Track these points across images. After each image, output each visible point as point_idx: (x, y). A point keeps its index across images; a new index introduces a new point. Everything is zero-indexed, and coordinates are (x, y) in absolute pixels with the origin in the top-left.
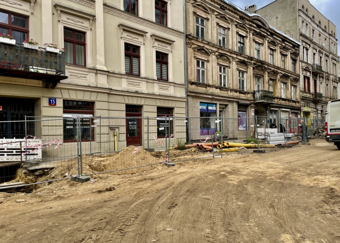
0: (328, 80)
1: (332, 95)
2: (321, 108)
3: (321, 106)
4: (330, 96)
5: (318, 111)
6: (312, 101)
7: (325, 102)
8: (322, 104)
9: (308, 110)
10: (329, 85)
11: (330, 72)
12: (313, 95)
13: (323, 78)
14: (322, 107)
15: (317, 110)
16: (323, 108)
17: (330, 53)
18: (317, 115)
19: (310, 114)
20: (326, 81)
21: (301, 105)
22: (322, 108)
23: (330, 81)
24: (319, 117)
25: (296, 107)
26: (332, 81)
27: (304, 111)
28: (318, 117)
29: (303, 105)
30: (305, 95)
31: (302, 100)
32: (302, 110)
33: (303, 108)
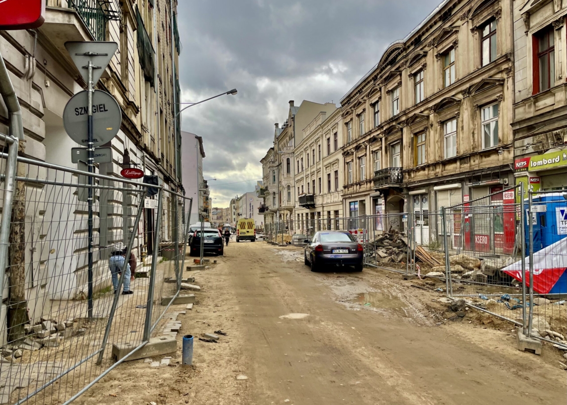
21: (518, 152)
29: (527, 152)
30: (545, 104)
31: (525, 132)
32: (521, 170)
33: (526, 164)
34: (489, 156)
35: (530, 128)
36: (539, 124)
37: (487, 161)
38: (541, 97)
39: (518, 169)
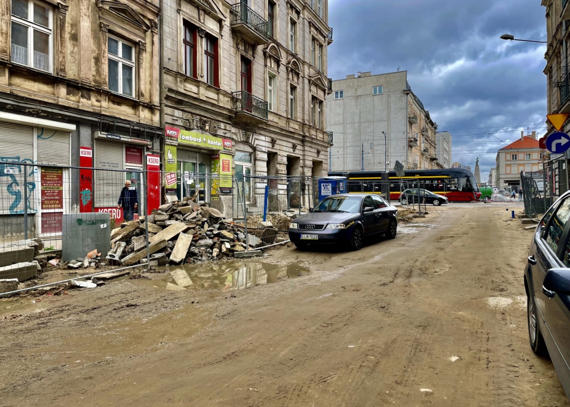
0: (298, 75)
1: (306, 118)
2: (270, 145)
3: (268, 139)
4: (303, 120)
5: (258, 153)
6: (230, 118)
7: (282, 130)
8: (273, 136)
9: (205, 142)
10: (299, 90)
11: (304, 56)
12: (234, 100)
13: (278, 62)
14: (273, 142)
15: (254, 149)
16: (276, 147)
17: (304, 7)
18: (255, 164)
19: (218, 158)
20: (288, 75)
21: (168, 119)
22: (273, 146)
23: (303, 80)
24: (258, 169)
25: (139, 124)
26: (309, 81)
27: (179, 145)
28: (255, 171)
29: (177, 123)
30: (191, 89)
31: (173, 103)
32: (172, 138)
33: (176, 134)
34: (119, 104)
35: (180, 102)
36: (188, 104)
37: (116, 109)
38: (190, 81)
39: (169, 137)
